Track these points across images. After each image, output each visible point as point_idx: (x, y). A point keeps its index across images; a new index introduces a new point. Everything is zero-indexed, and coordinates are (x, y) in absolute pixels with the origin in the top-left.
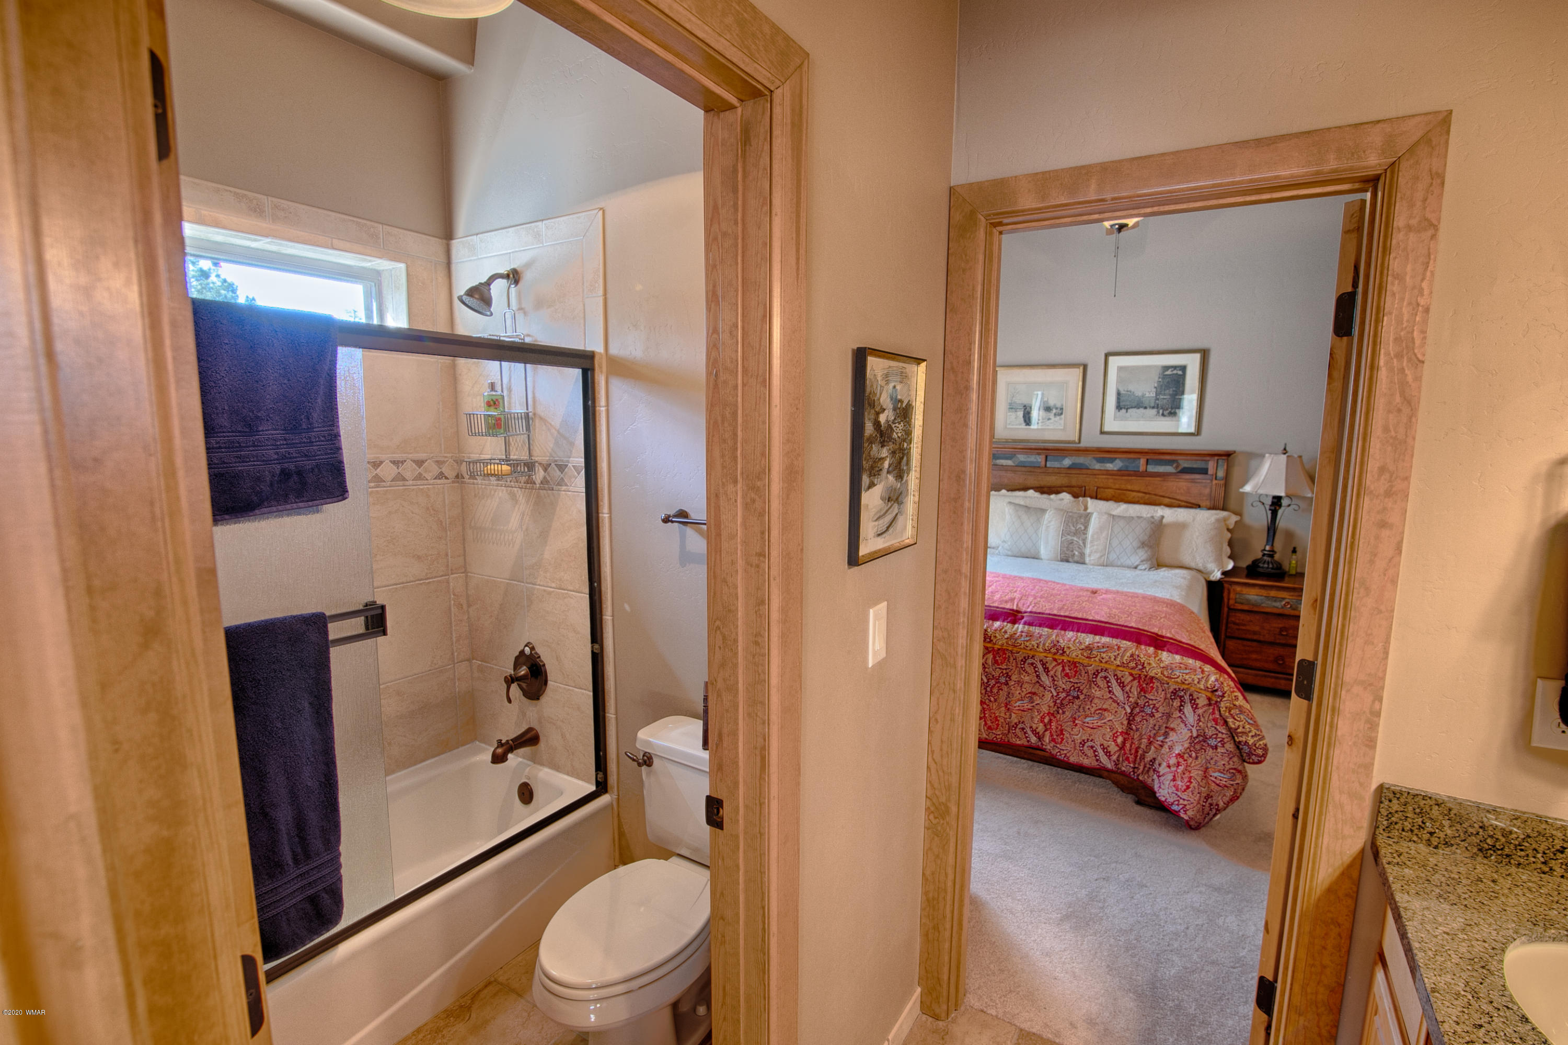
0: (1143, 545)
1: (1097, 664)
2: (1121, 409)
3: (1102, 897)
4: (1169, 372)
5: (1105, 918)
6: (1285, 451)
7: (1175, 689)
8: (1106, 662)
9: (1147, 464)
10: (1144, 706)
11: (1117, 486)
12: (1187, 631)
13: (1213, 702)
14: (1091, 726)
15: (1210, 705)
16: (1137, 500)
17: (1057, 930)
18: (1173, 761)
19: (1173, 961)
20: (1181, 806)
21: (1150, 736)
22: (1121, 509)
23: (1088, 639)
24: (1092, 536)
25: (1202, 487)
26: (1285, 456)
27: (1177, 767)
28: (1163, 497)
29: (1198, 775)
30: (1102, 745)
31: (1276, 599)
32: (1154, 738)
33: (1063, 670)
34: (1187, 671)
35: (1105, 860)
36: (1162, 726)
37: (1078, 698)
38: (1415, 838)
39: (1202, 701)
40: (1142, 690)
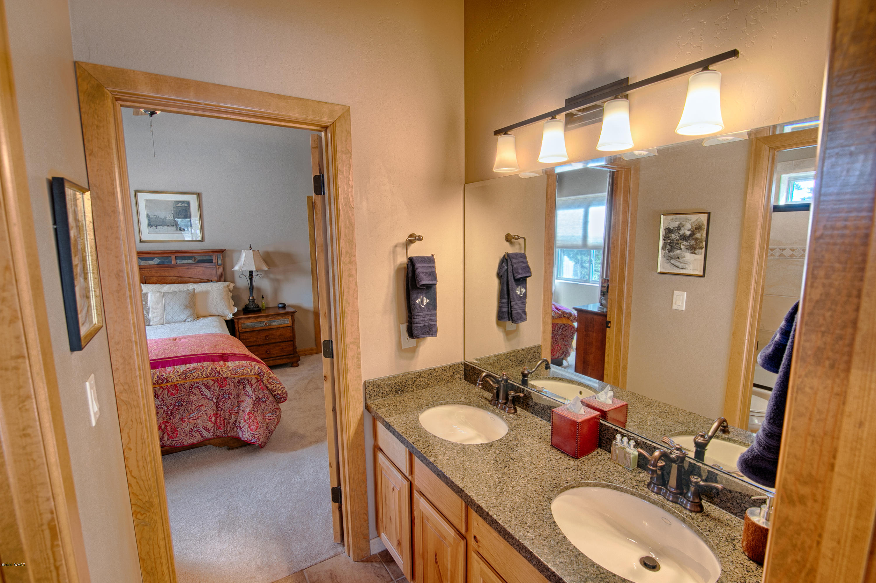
0: (186, 307)
1: (190, 381)
2: (152, 226)
3: (234, 506)
4: (179, 205)
5: (241, 515)
6: (251, 248)
7: (239, 380)
8: (197, 378)
9: (176, 260)
10: (223, 395)
11: (159, 274)
12: (237, 348)
13: (259, 380)
14: (194, 418)
15: (258, 381)
16: (173, 281)
17: (219, 539)
18: (247, 417)
19: (282, 512)
20: (256, 439)
21: (230, 410)
22: (166, 288)
23: (182, 368)
24: (152, 307)
25: (210, 270)
26: (251, 250)
27: (250, 419)
28: (190, 278)
29: (260, 419)
30: (204, 426)
31: (260, 322)
32: (232, 410)
33: (169, 391)
34: (244, 368)
35: (226, 487)
36: (235, 402)
37: (182, 405)
38: (378, 397)
39: (254, 381)
40: (221, 386)
